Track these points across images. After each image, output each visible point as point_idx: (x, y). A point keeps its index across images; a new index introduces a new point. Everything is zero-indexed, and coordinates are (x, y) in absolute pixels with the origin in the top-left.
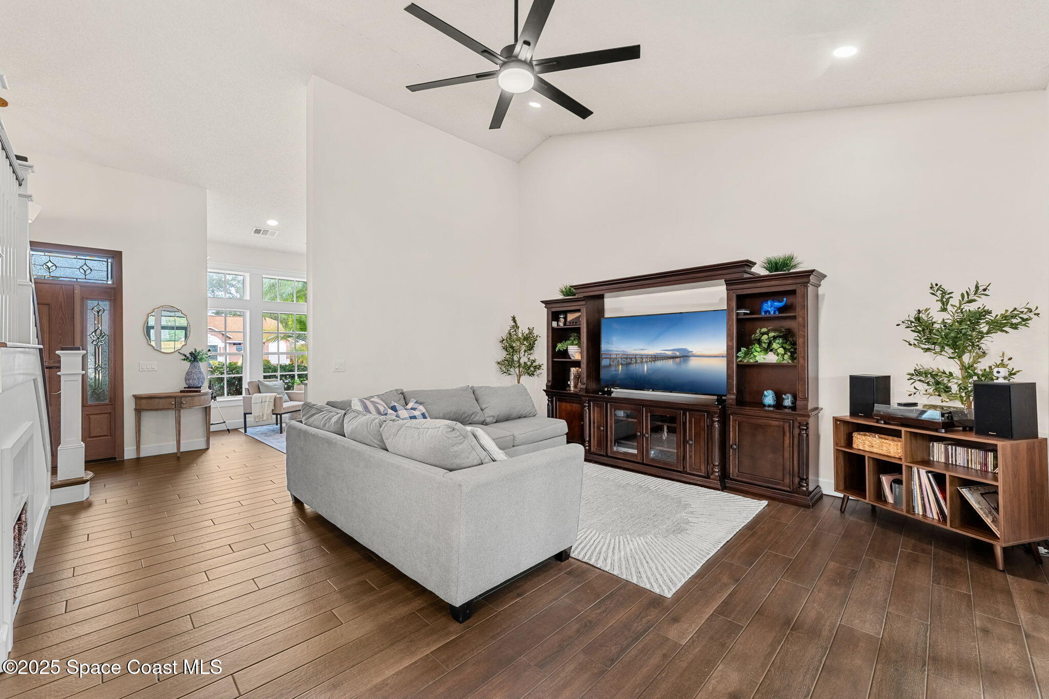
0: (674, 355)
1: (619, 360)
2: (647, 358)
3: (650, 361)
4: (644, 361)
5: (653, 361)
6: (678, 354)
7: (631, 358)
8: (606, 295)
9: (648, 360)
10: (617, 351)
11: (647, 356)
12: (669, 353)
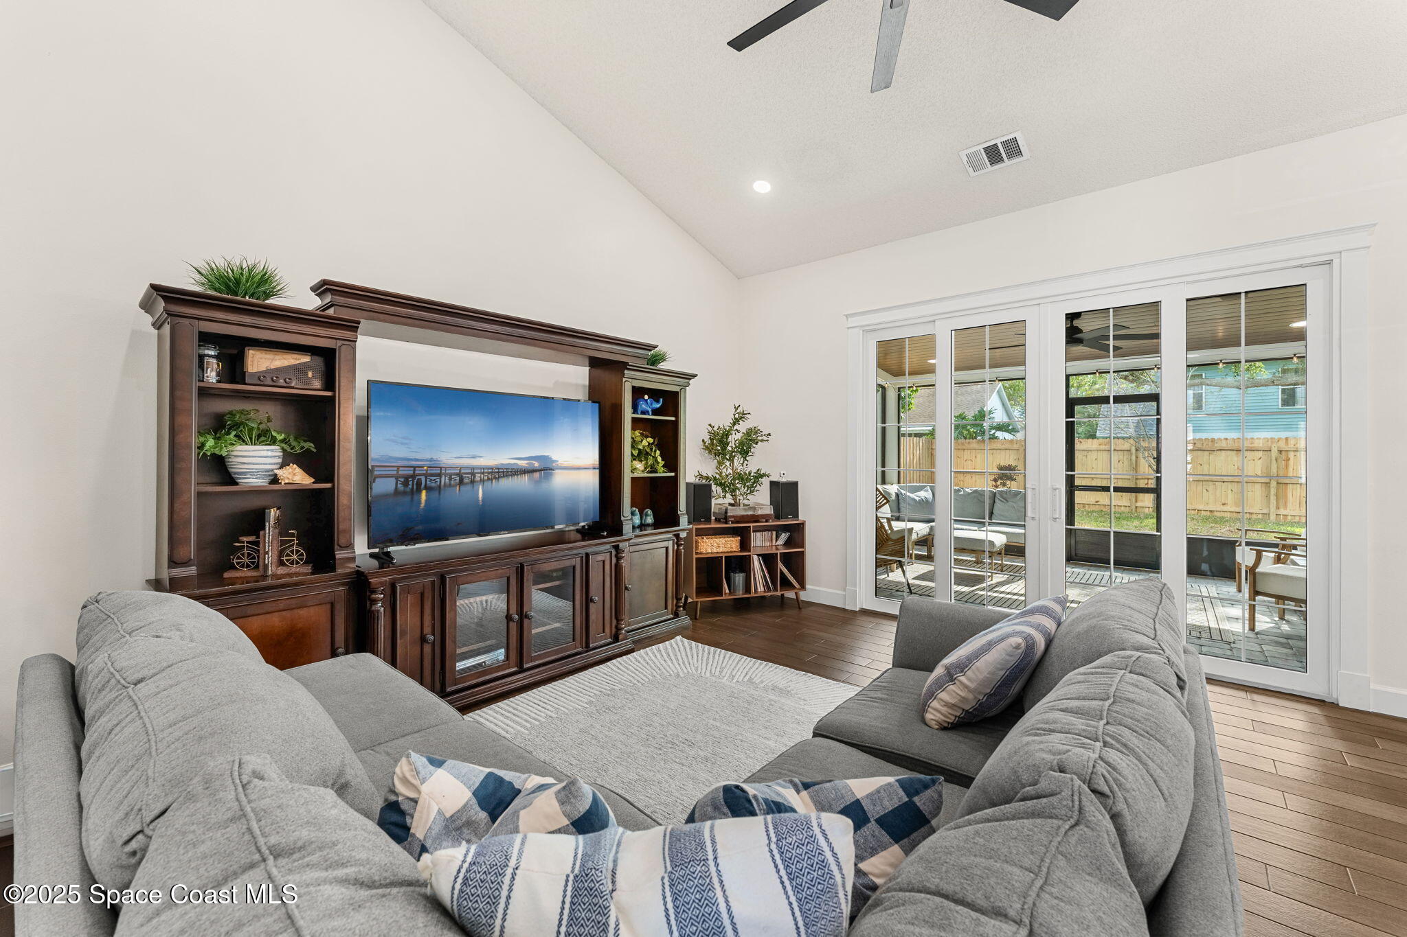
0: (532, 467)
1: (419, 481)
2: (483, 473)
3: (489, 479)
4: (477, 478)
5: (495, 478)
6: (537, 465)
7: (451, 475)
8: (364, 324)
9: (486, 478)
10: (417, 460)
11: (483, 470)
12: (523, 463)
